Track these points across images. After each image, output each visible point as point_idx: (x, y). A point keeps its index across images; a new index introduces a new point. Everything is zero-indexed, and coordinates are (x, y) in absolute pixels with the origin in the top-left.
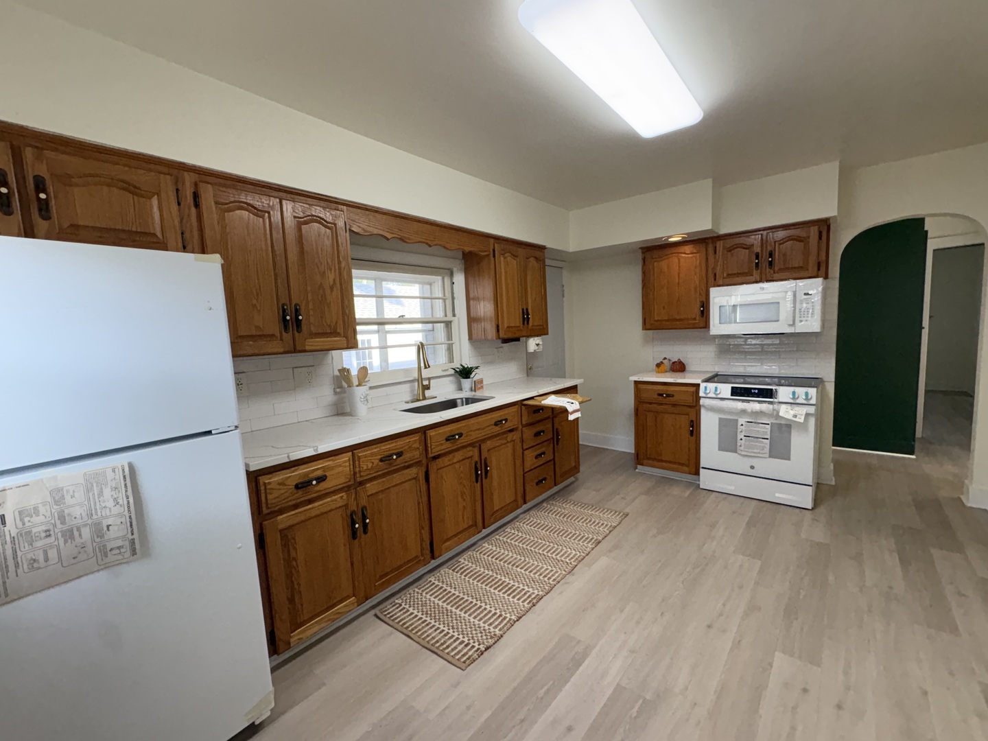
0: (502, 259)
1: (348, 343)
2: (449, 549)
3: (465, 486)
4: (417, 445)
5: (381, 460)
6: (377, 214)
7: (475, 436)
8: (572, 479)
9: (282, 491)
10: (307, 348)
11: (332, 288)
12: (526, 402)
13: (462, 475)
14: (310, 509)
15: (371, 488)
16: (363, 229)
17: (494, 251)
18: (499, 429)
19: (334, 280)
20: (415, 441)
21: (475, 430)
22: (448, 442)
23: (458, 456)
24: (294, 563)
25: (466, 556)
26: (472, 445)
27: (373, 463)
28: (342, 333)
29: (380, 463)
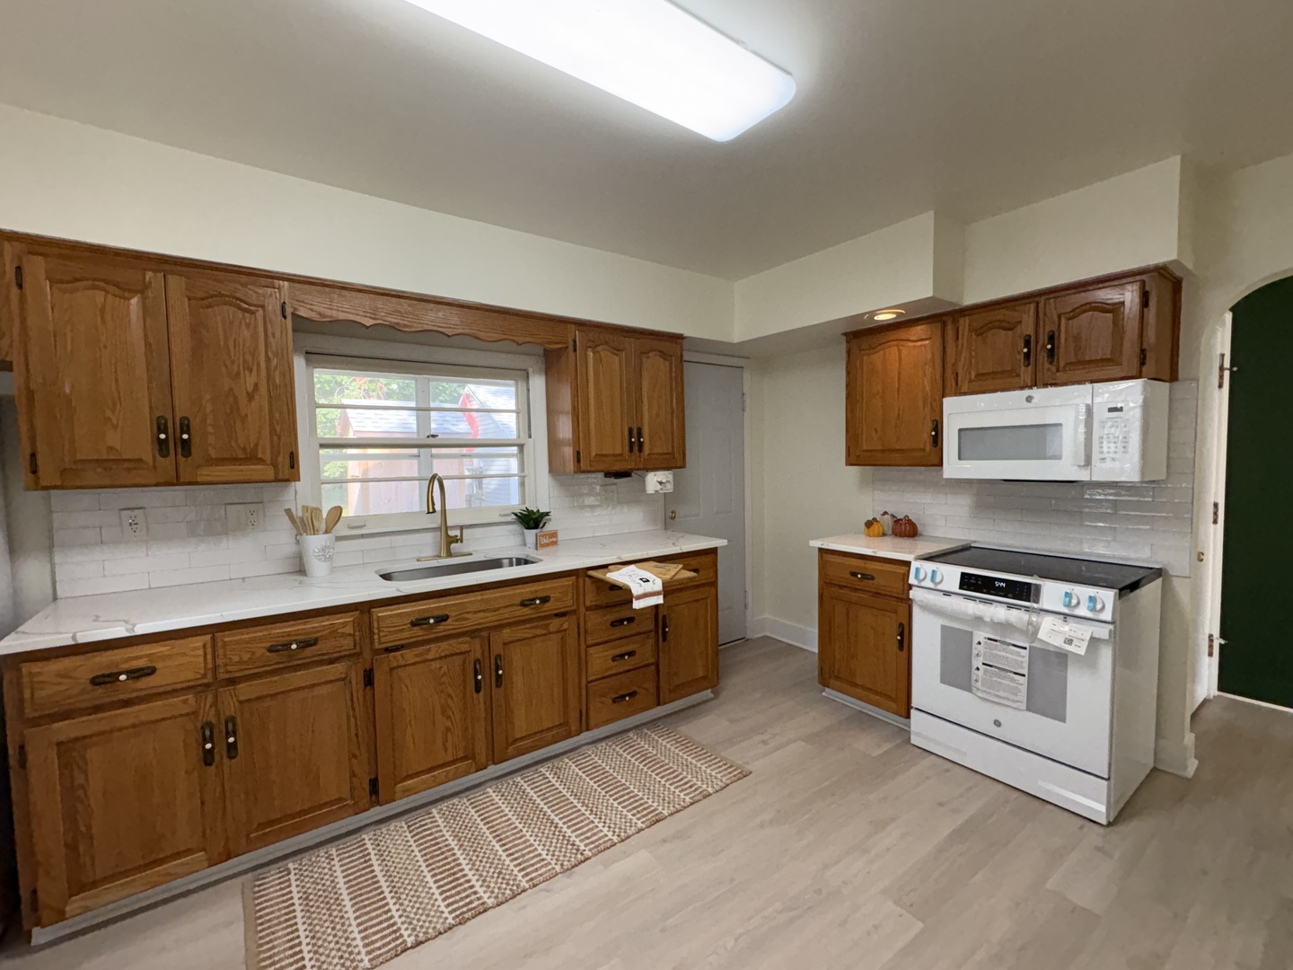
0: (591, 354)
1: (276, 473)
2: (408, 792)
3: (450, 696)
4: (349, 630)
5: (271, 650)
6: (345, 293)
7: (474, 620)
8: (708, 693)
9: (62, 688)
10: (199, 479)
11: (251, 397)
12: (592, 573)
13: (445, 679)
14: (117, 715)
15: (246, 690)
16: (320, 313)
17: (575, 342)
18: (530, 612)
19: (256, 386)
20: (345, 624)
21: (475, 612)
22: (416, 628)
23: (434, 650)
24: (80, 793)
25: (444, 806)
26: (472, 633)
27: (253, 653)
28: (268, 457)
29: (268, 654)
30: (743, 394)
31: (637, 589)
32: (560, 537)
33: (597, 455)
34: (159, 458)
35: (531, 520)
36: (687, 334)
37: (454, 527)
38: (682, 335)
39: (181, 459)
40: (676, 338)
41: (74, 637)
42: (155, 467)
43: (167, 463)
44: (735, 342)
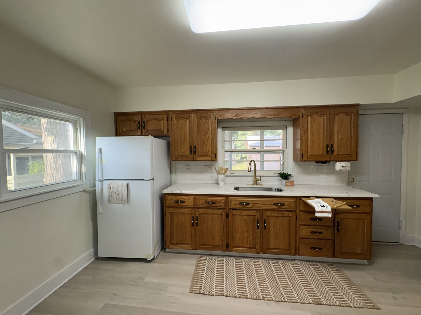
0: (309, 118)
1: (212, 159)
2: (236, 251)
3: (249, 227)
4: (223, 201)
5: (206, 202)
6: (229, 111)
7: (258, 206)
9: (171, 202)
10: (197, 160)
11: (207, 140)
12: (302, 198)
13: (248, 222)
14: (178, 210)
15: (201, 211)
16: (223, 118)
17: (303, 114)
18: (277, 208)
19: (209, 137)
20: (222, 200)
21: (258, 204)
22: (240, 205)
23: (245, 212)
25: (246, 259)
26: (257, 210)
27: (202, 202)
28: (210, 155)
29: (205, 203)
30: (403, 126)
31: (317, 209)
32: (295, 183)
33: (310, 155)
34: (190, 155)
35: (285, 176)
36: (360, 103)
37: (258, 176)
38: (358, 104)
39: (194, 155)
40: (355, 106)
41: (173, 192)
42: (190, 157)
43: (191, 156)
44: (393, 102)
